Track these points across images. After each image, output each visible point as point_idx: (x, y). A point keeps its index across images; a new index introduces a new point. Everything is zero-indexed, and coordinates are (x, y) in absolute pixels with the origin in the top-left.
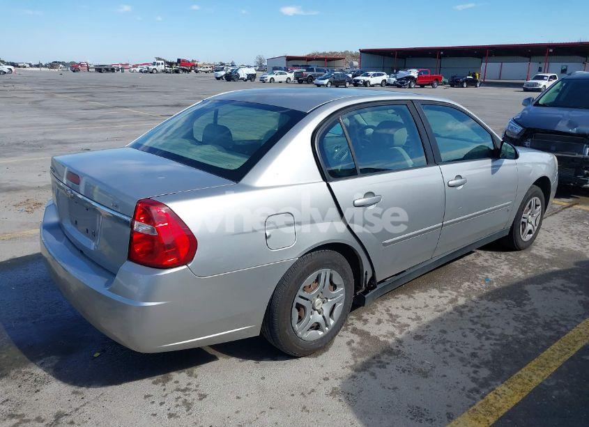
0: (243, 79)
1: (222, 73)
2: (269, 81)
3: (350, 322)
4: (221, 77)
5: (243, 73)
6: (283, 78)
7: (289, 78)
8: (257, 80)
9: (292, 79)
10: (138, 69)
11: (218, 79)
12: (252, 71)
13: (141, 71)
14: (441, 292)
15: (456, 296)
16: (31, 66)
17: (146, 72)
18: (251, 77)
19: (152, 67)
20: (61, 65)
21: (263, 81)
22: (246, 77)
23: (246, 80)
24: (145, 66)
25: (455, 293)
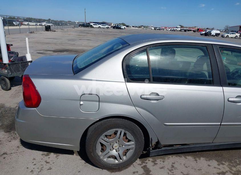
0: (213, 35)
1: (204, 32)
2: (225, 37)
3: (147, 161)
4: (203, 34)
5: (214, 32)
6: (234, 36)
7: (237, 36)
8: (220, 36)
9: (238, 37)
10: (170, 29)
11: (201, 35)
12: (218, 32)
13: (170, 30)
14: (219, 165)
15: (227, 172)
16: (133, 27)
17: (173, 31)
18: (217, 35)
19: (175, 29)
20: (143, 27)
21: (223, 36)
22: (214, 34)
23: (214, 36)
24: (173, 28)
25: (227, 169)
